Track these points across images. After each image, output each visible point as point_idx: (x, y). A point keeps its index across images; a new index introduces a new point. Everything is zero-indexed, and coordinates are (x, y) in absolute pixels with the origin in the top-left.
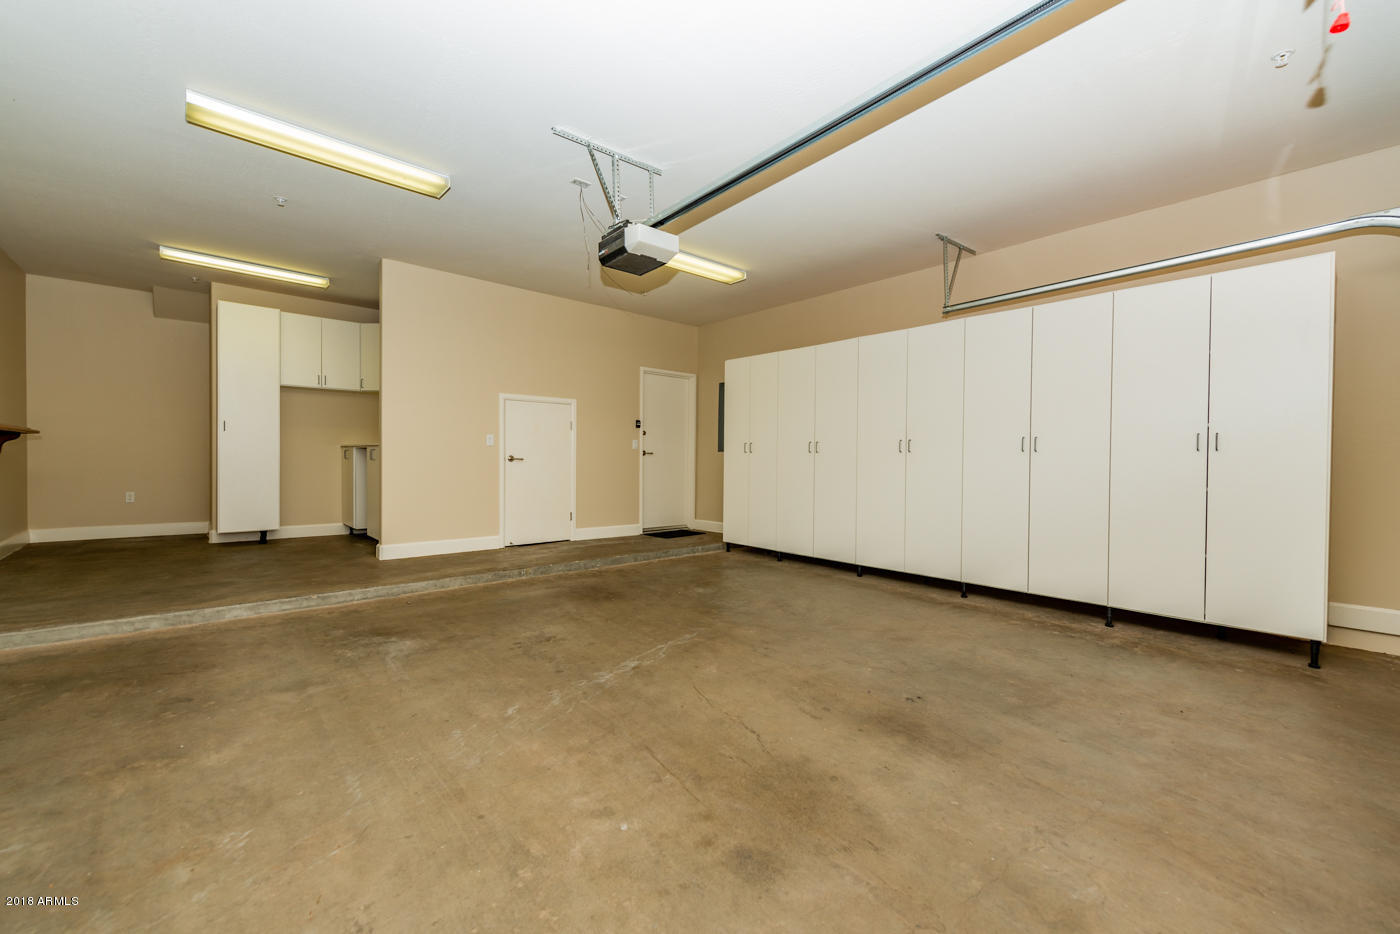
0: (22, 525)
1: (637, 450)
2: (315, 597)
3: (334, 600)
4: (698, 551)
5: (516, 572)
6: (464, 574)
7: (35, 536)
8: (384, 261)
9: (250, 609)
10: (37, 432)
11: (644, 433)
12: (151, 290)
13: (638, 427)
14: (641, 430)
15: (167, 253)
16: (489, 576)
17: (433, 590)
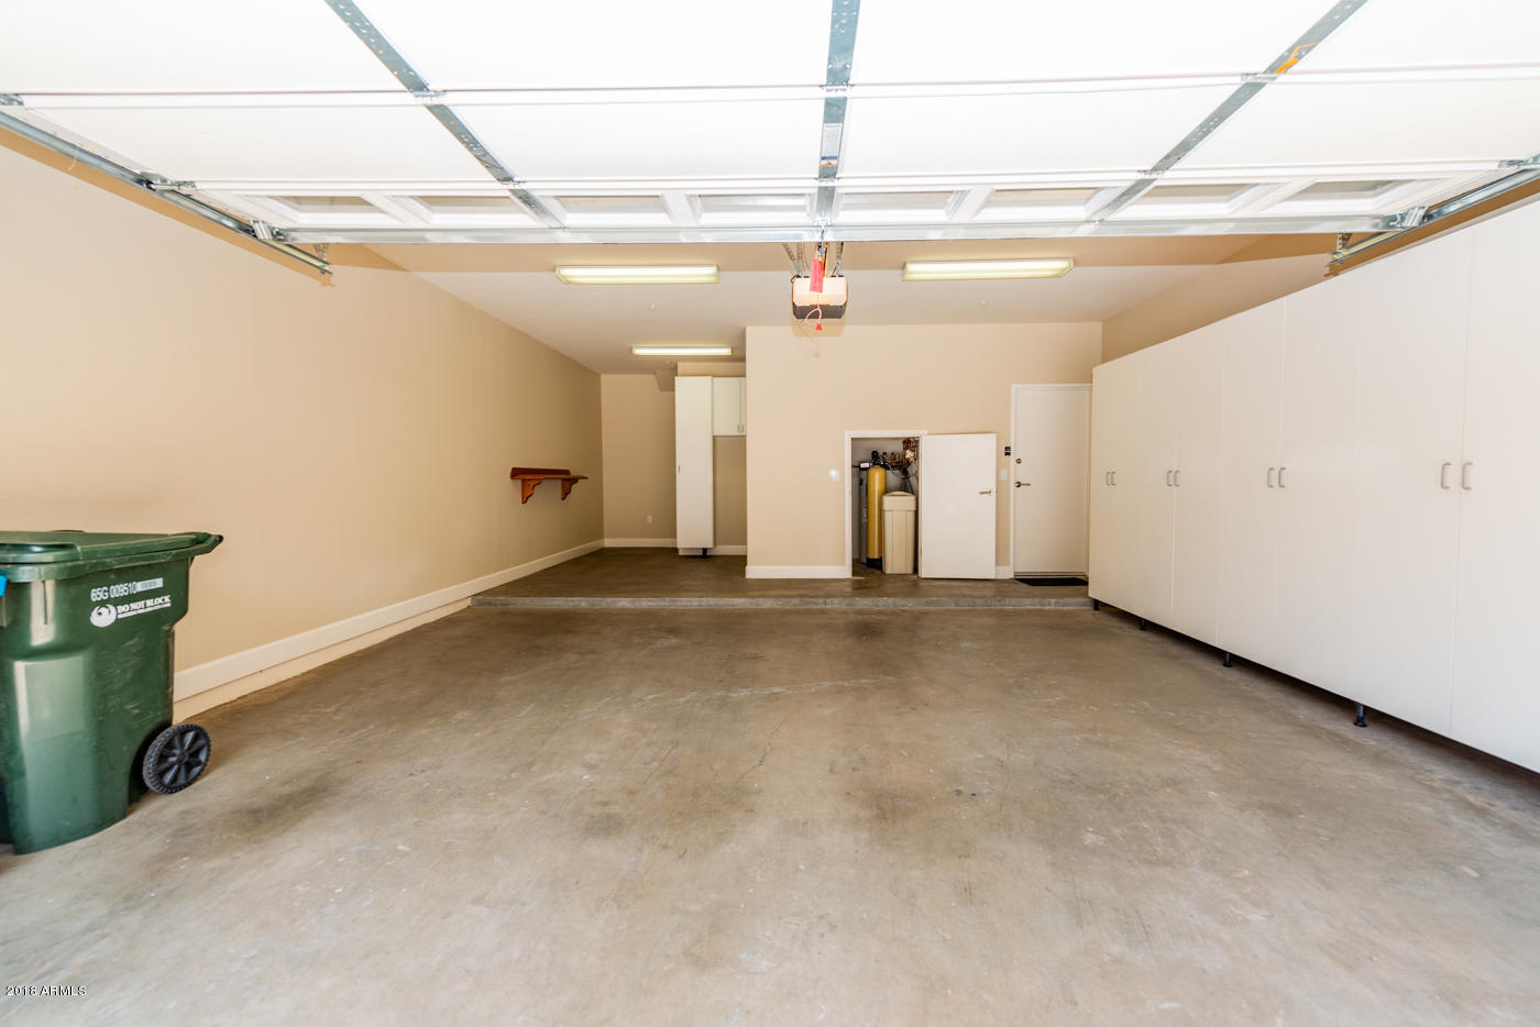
0: (601, 536)
1: (1008, 481)
2: (668, 599)
3: (679, 604)
4: (1050, 604)
5: (821, 600)
6: (776, 597)
7: (608, 543)
8: (747, 328)
9: (630, 602)
10: (586, 478)
11: (1019, 461)
12: (655, 373)
13: (1008, 454)
14: (1012, 458)
15: (639, 351)
16: (797, 601)
17: (749, 606)
